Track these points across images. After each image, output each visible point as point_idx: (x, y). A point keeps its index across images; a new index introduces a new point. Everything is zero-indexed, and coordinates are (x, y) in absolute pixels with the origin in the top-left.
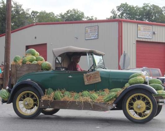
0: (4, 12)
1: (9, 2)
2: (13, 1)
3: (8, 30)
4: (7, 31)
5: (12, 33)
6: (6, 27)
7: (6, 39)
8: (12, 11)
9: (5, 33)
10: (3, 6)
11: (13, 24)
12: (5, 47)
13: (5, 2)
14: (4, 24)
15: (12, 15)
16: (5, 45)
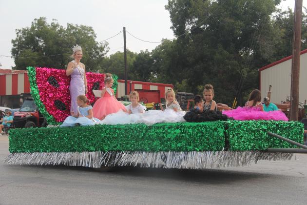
0: (291, 24)
1: (298, 10)
2: (305, 8)
3: (295, 50)
4: (295, 52)
5: (302, 53)
6: (294, 45)
7: (292, 64)
8: (304, 22)
9: (291, 55)
10: (289, 16)
11: (303, 41)
12: (292, 76)
13: (293, 11)
14: (291, 42)
15: (302, 28)
16: (292, 72)
